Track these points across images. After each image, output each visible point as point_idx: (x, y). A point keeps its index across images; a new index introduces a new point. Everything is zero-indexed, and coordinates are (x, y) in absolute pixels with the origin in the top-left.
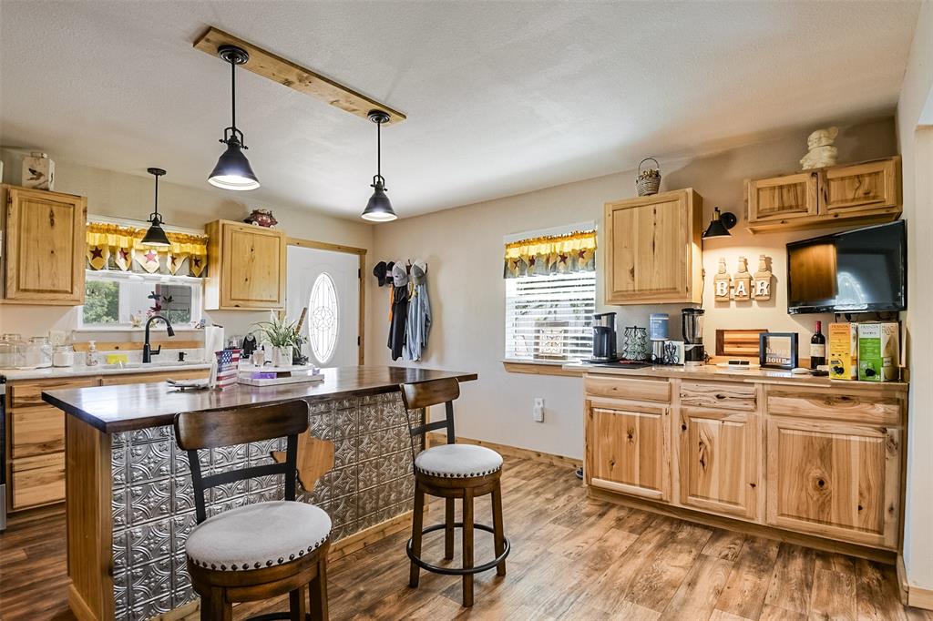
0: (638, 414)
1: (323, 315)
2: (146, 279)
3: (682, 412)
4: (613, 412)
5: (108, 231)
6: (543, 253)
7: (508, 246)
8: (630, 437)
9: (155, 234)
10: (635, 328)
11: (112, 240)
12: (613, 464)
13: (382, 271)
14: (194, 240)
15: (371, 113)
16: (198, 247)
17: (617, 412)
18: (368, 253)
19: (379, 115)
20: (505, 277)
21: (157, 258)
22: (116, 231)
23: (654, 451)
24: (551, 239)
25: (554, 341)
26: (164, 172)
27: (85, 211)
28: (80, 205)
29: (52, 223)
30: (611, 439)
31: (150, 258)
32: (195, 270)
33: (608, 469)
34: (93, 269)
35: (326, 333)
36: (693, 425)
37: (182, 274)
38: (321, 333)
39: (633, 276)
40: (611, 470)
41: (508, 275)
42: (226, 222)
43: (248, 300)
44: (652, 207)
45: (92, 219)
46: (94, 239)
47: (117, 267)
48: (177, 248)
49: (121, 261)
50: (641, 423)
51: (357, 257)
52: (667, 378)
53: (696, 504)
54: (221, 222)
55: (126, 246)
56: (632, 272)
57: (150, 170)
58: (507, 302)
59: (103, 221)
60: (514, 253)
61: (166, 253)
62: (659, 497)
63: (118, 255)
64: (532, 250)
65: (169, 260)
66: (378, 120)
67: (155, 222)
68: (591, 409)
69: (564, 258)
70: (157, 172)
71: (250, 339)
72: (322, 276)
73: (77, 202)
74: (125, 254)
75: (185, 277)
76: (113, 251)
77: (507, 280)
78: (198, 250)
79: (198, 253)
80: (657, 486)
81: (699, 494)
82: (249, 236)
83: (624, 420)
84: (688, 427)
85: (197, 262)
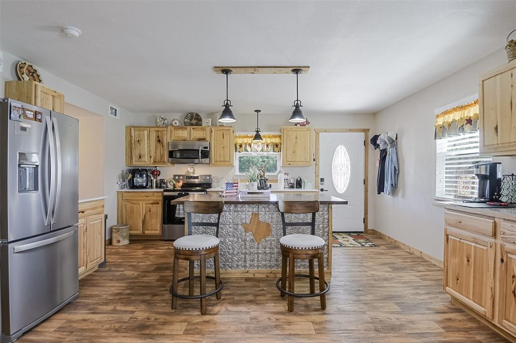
0: (473, 244)
1: (341, 167)
2: (258, 154)
3: (502, 247)
4: (458, 240)
5: (244, 137)
6: (457, 119)
7: (438, 116)
8: (468, 261)
9: (258, 137)
10: (513, 175)
11: (246, 140)
12: (458, 279)
13: (374, 140)
14: (275, 137)
15: (293, 71)
16: (277, 139)
17: (462, 241)
18: (370, 131)
19: (296, 71)
20: (435, 139)
21: (260, 146)
22: (247, 137)
23: (482, 276)
24: (462, 108)
25: (467, 185)
26: (260, 111)
27: (233, 131)
28: (231, 130)
29: (223, 137)
30: (457, 260)
31: (258, 146)
32: (276, 149)
33: (455, 283)
34: (240, 152)
35: (343, 177)
36: (508, 259)
37: (271, 151)
38: (340, 177)
39: (497, 133)
40: (457, 283)
41: (437, 137)
42: (284, 127)
43: (294, 161)
44: (509, 72)
45: (237, 134)
46: (240, 141)
47: (247, 151)
48: (269, 141)
49: (248, 149)
50: (475, 251)
51: (363, 134)
52: (494, 217)
53: (507, 327)
54: (282, 127)
55: (250, 142)
56: (496, 128)
57: (256, 111)
58: (437, 156)
59: (243, 134)
60: (440, 121)
61: (264, 143)
62: (483, 313)
63: (247, 146)
64: (450, 118)
65: (266, 146)
66: (297, 73)
67: (257, 132)
68: (447, 236)
69: (469, 121)
70: (258, 111)
71: (299, 179)
72: (340, 147)
73: (230, 128)
74: (250, 145)
75: (272, 152)
76: (246, 144)
77: (437, 140)
78: (277, 140)
79: (277, 142)
80: (483, 305)
81: (511, 320)
82: (295, 132)
83: (465, 247)
84: (505, 260)
85: (277, 146)
